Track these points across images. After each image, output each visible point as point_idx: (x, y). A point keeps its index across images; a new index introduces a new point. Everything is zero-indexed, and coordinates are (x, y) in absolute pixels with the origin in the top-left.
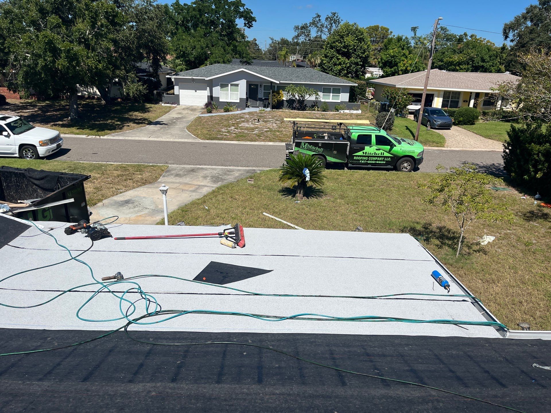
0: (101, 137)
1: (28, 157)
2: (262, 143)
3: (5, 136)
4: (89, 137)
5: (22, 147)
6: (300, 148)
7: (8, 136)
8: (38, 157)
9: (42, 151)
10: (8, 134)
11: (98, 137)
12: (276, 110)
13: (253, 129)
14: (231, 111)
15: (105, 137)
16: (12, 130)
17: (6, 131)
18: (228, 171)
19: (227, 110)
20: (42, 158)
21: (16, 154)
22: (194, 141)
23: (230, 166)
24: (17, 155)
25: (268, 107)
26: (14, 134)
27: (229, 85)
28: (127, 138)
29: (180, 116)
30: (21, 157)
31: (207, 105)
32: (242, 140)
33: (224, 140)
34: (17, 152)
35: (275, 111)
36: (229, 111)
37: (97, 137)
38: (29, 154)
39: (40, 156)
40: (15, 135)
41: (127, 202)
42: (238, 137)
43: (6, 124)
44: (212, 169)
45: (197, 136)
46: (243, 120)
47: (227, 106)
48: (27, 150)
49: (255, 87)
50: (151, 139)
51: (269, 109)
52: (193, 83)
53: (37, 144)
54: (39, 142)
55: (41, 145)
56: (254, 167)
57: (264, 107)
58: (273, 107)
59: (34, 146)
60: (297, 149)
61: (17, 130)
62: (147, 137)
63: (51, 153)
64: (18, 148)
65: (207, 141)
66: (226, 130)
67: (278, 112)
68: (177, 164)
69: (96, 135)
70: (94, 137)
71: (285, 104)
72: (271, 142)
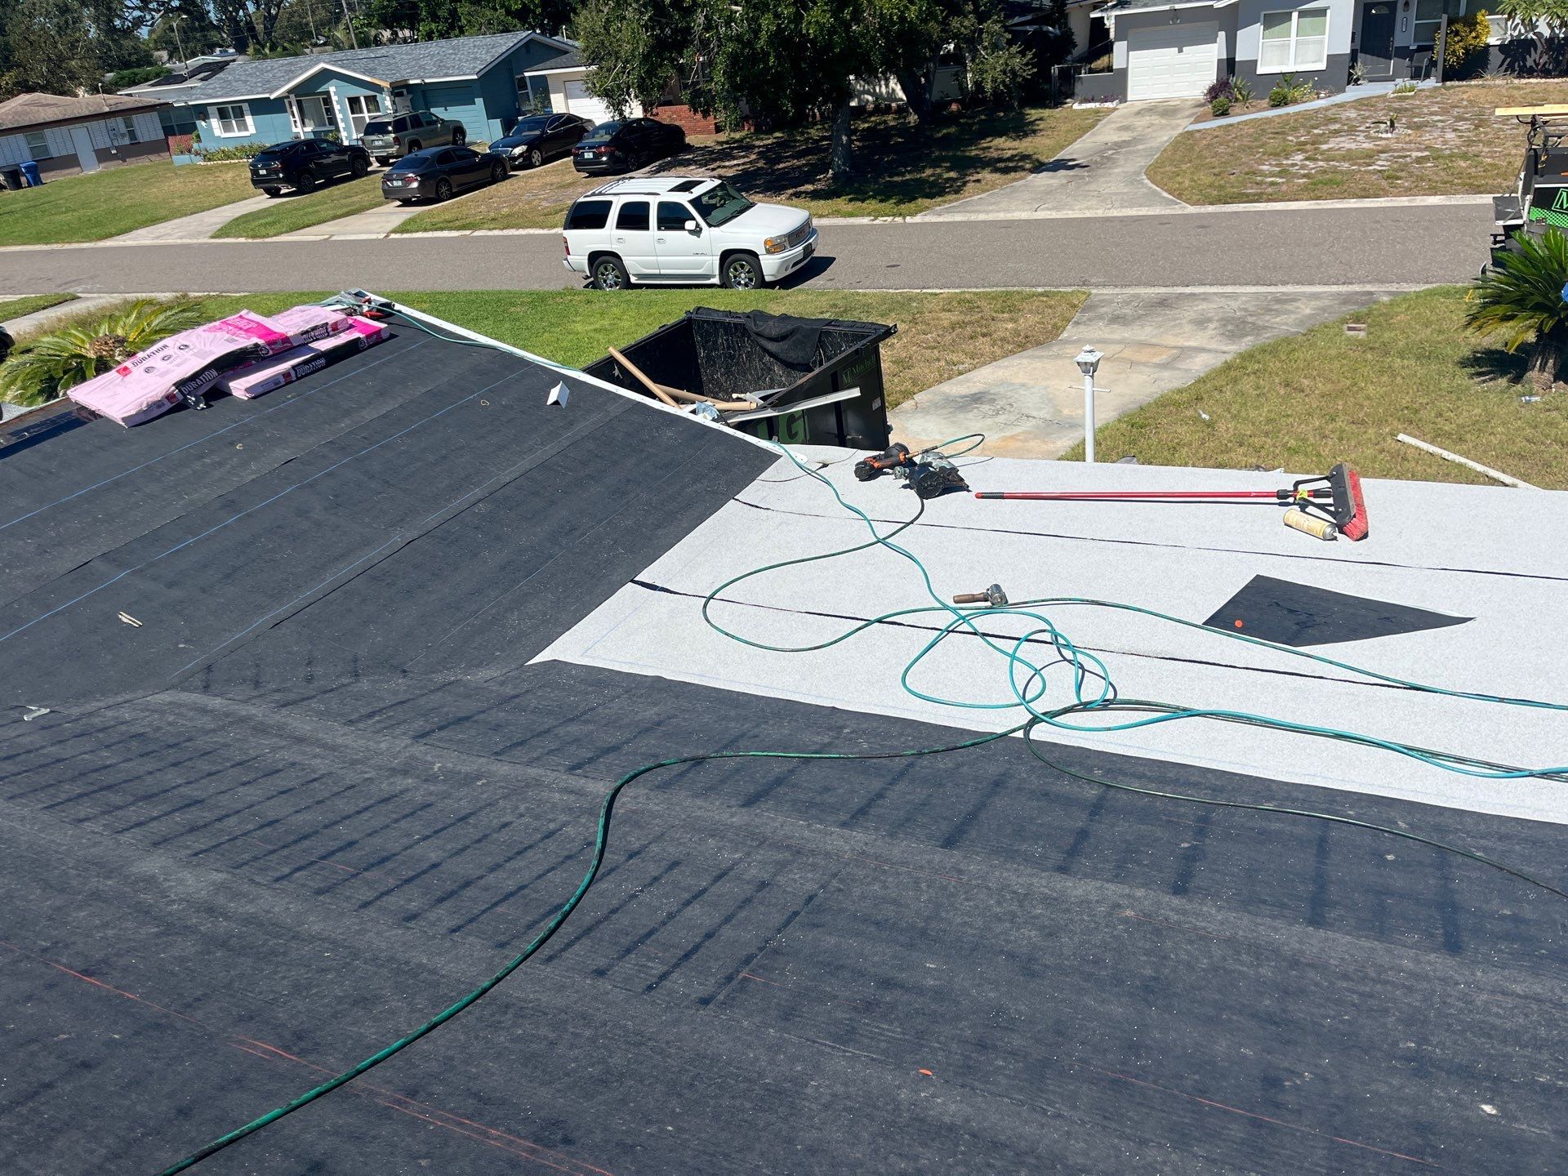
0: (908, 219)
1: (739, 284)
2: (1403, 201)
3: (691, 232)
4: (876, 222)
5: (729, 258)
6: (1549, 209)
7: (697, 232)
8: (764, 284)
9: (771, 265)
10: (698, 225)
11: (899, 220)
12: (1457, 83)
13: (1370, 156)
14: (1295, 102)
15: (918, 219)
16: (704, 215)
17: (693, 219)
18: (1278, 301)
19: (1280, 102)
20: (771, 285)
21: (714, 276)
22: (1168, 212)
23: (1285, 283)
24: (716, 280)
25: (1427, 76)
26: (710, 226)
27: (1295, 15)
28: (973, 217)
29: (1126, 136)
30: (724, 284)
31: (1214, 92)
32: (1331, 196)
33: (1269, 200)
34: (717, 272)
35: (1453, 87)
36: (1286, 104)
37: (897, 219)
38: (743, 275)
39: (767, 279)
40: (713, 228)
41: (977, 399)
42: (1317, 187)
43: (691, 202)
44: (1223, 295)
45: (1179, 196)
46: (1337, 126)
47: (1282, 88)
48: (738, 267)
49: (1385, 11)
50: (1041, 215)
51: (1431, 83)
52: (1174, 23)
53: (760, 250)
54: (766, 242)
55: (768, 252)
56: (1369, 282)
57: (1412, 78)
58: (1448, 75)
59: (753, 254)
60: (1538, 213)
61: (716, 214)
62: (1030, 209)
63: (790, 271)
64: (718, 262)
65: (1211, 209)
66: (1277, 165)
67: (1467, 91)
68: (1116, 286)
69: (894, 215)
70: (889, 219)
71: (1496, 58)
72: (1435, 194)
